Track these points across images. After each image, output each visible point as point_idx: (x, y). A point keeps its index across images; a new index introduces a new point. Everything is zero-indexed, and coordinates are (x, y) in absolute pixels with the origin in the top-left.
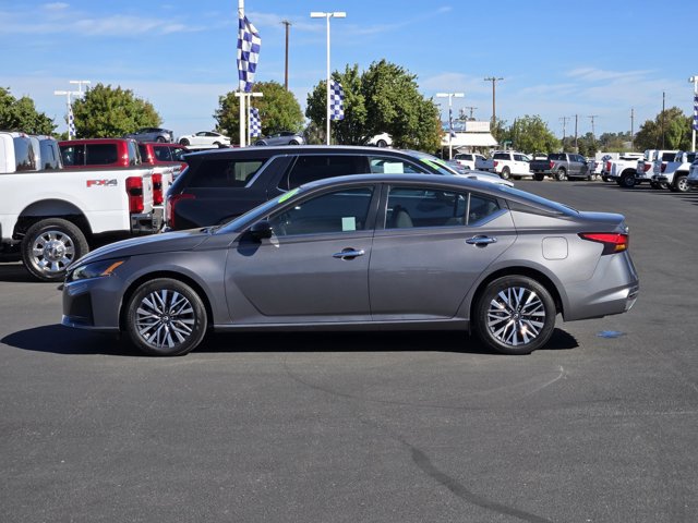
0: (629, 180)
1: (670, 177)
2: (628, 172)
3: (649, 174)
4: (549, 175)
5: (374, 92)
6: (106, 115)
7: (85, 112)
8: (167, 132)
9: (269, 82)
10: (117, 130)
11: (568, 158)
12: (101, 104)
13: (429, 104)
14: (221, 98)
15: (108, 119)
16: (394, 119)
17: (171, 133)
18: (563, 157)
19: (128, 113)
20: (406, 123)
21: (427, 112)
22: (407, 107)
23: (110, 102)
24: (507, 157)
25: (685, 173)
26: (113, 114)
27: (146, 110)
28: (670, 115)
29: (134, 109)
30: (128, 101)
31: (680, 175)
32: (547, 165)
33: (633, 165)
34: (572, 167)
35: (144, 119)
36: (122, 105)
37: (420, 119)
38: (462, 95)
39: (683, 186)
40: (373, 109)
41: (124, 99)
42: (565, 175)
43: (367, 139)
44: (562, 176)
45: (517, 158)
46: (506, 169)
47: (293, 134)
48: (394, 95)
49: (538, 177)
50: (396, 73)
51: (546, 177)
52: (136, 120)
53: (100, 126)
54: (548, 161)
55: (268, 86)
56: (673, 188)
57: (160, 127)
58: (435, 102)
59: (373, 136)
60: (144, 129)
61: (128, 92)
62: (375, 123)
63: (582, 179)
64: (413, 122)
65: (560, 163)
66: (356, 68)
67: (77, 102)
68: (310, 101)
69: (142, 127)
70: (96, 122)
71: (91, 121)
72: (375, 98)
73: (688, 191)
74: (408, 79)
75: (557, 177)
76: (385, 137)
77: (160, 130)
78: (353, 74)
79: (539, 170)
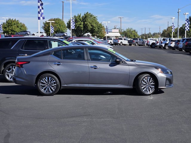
0: (153, 46)
1: (163, 45)
2: (153, 44)
3: (158, 44)
4: (133, 44)
5: (85, 21)
6: (12, 27)
7: (6, 26)
8: (29, 32)
9: (57, 18)
10: (15, 31)
11: (138, 40)
12: (11, 24)
13: (101, 25)
14: (44, 23)
15: (12, 28)
16: (91, 29)
17: (30, 32)
18: (137, 39)
19: (18, 27)
20: (94, 30)
21: (100, 27)
22: (94, 25)
23: (13, 23)
24: (122, 39)
25: (167, 44)
26: (14, 27)
27: (23, 26)
28: (170, 28)
29: (19, 25)
30: (18, 23)
31: (166, 44)
32: (133, 41)
33: (154, 42)
34: (139, 42)
35: (22, 28)
36: (16, 24)
37: (98, 29)
38: (110, 22)
39: (167, 48)
40: (85, 26)
41: (17, 23)
42: (138, 44)
43: (84, 34)
44: (137, 44)
45: (125, 39)
46: (121, 42)
47: (64, 33)
48: (91, 22)
49: (130, 45)
50: (91, 16)
51: (132, 45)
52: (20, 28)
53: (10, 30)
54: (133, 40)
55: (57, 19)
56: (164, 48)
57: (27, 30)
58: (102, 24)
59: (85, 33)
60: (22, 31)
61: (18, 20)
62: (86, 30)
63: (142, 45)
64: (96, 29)
65: (136, 41)
66: (80, 14)
67: (4, 23)
68: (67, 24)
69: (22, 30)
70: (9, 29)
71: (7, 29)
72: (86, 23)
73: (168, 49)
74: (95, 18)
75: (135, 45)
76: (89, 34)
77: (27, 31)
78: (80, 16)
79: (130, 43)
